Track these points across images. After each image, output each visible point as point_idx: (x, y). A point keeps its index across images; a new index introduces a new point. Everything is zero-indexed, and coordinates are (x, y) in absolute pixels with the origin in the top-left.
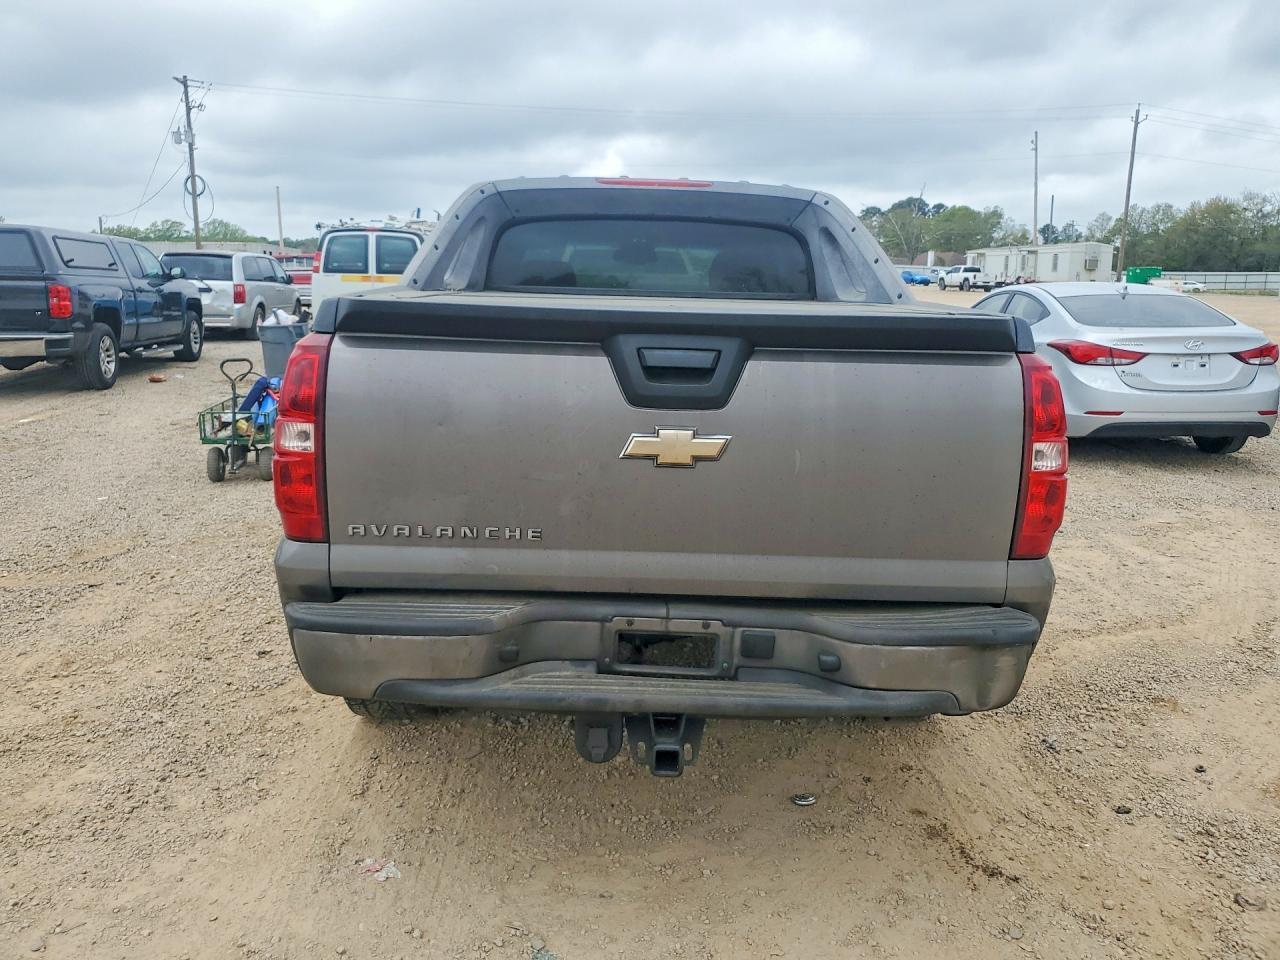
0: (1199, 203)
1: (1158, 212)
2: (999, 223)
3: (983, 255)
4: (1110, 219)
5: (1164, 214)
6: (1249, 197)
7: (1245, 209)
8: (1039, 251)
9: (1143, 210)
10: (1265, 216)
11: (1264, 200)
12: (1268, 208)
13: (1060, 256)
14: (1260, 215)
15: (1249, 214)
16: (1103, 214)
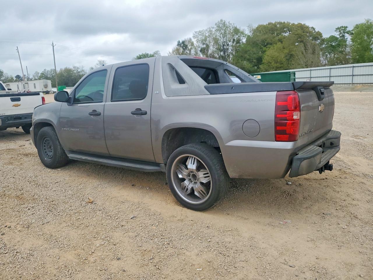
0: (62, 69)
1: (52, 71)
2: (2, 75)
3: (9, 85)
4: (39, 73)
5: (54, 72)
6: (74, 67)
7: (74, 70)
8: (29, 83)
9: (48, 71)
10: (79, 72)
11: (78, 68)
12: (79, 70)
13: (36, 84)
14: (78, 72)
15: (75, 72)
16: (37, 72)
